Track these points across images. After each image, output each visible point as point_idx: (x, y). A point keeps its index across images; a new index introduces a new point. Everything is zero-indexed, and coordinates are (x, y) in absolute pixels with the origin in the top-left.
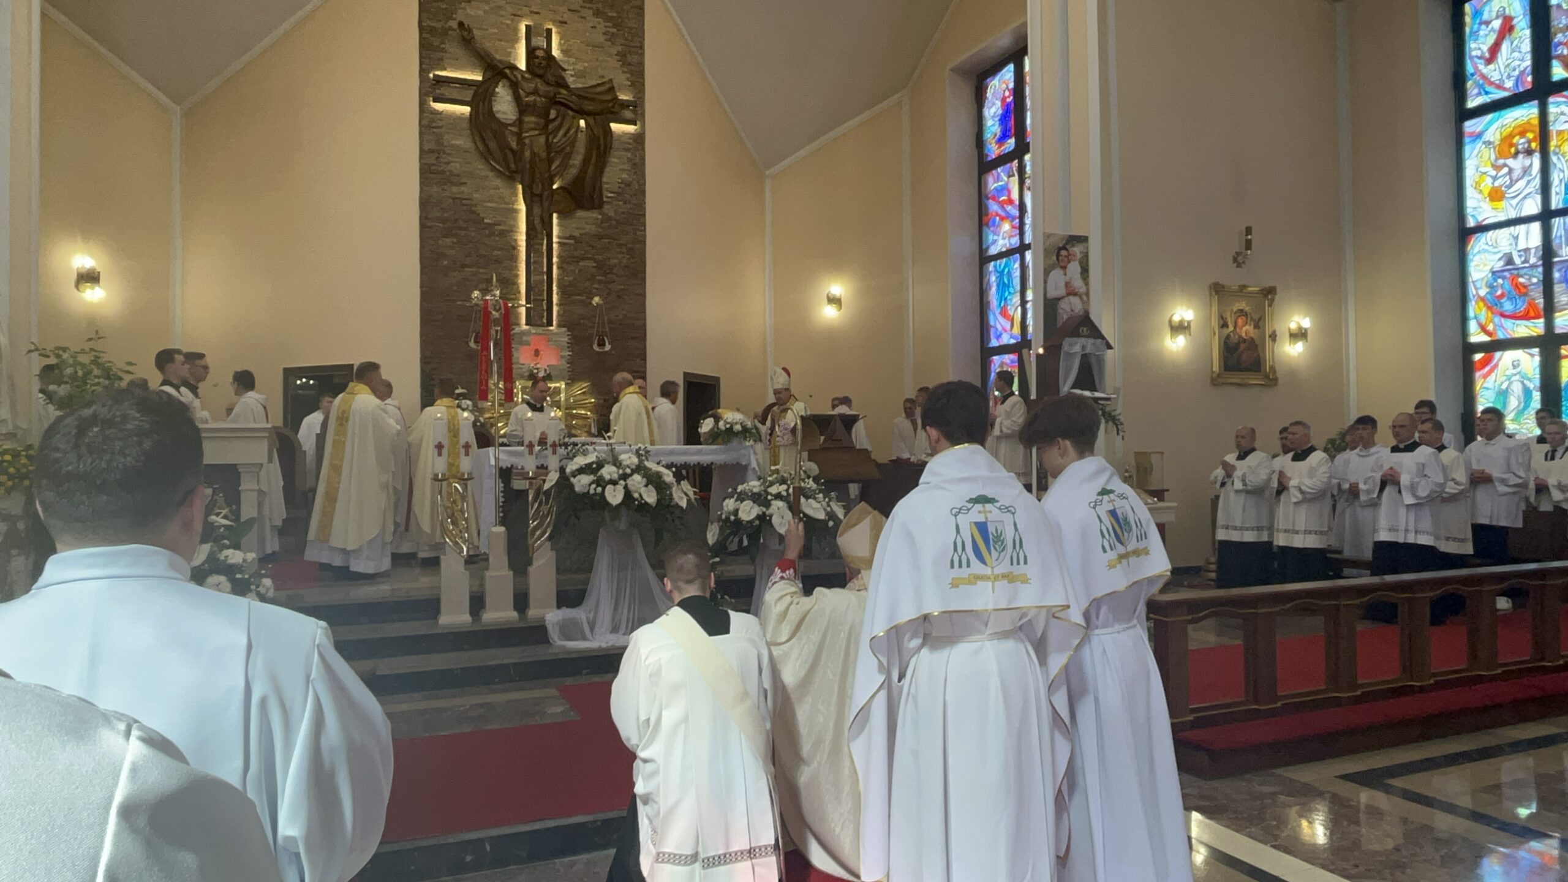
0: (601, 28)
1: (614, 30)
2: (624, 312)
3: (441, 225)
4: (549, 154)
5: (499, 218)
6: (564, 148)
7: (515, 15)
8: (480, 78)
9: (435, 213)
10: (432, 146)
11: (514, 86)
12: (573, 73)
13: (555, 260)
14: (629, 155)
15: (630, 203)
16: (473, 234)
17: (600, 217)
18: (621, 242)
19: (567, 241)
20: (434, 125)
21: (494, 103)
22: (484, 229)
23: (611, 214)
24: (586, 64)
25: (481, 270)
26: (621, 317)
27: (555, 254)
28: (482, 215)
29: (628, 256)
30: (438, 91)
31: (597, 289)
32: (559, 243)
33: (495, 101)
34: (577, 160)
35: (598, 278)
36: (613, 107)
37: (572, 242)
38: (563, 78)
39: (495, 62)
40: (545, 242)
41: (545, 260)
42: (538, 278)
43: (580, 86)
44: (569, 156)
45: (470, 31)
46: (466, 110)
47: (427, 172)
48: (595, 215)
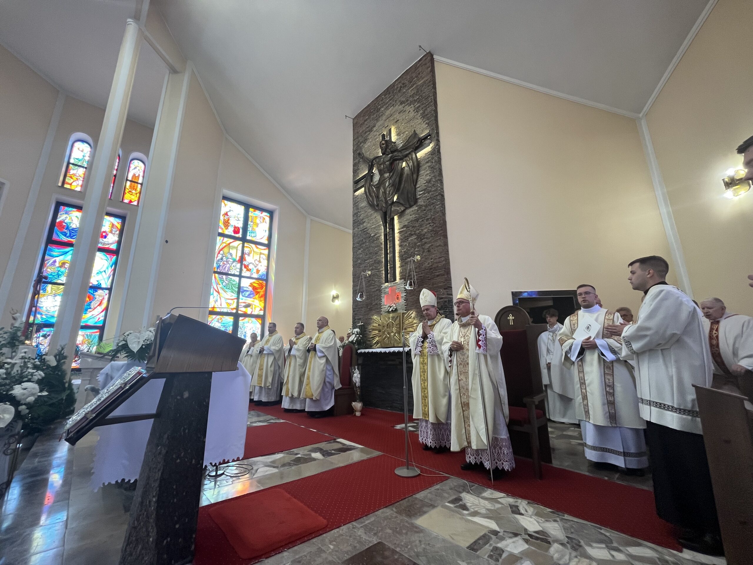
0: (412, 110)
1: (418, 105)
3: (358, 245)
5: (376, 231)
6: (395, 181)
9: (357, 240)
10: (356, 211)
11: (377, 165)
13: (397, 242)
14: (429, 164)
15: (431, 191)
16: (367, 244)
17: (416, 208)
18: (428, 217)
19: (402, 230)
20: (356, 202)
21: (372, 178)
22: (372, 239)
23: (422, 203)
24: (407, 133)
25: (371, 260)
27: (397, 239)
28: (370, 233)
31: (417, 251)
32: (398, 232)
35: (418, 244)
36: (417, 144)
37: (405, 229)
38: (394, 147)
39: (370, 160)
40: (391, 234)
41: (392, 244)
43: (402, 145)
45: (362, 154)
48: (414, 209)
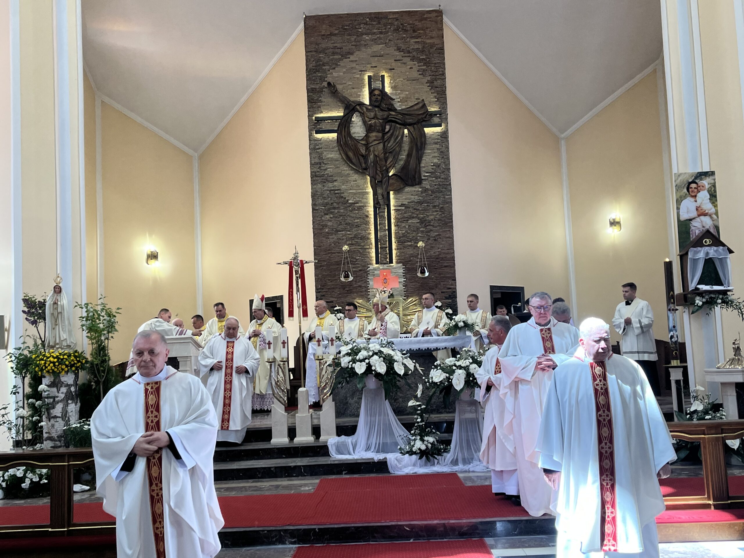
0: (415, 68)
1: (424, 67)
2: (440, 250)
3: (323, 208)
4: (385, 154)
5: (358, 199)
6: (394, 149)
7: (361, 71)
8: (342, 114)
9: (320, 201)
10: (317, 160)
11: (362, 114)
12: (399, 100)
13: (393, 221)
14: (438, 146)
15: (440, 178)
16: (342, 211)
17: (420, 190)
18: (435, 204)
19: (400, 208)
20: (317, 147)
21: (351, 128)
22: (349, 206)
23: (428, 187)
25: (348, 233)
26: (437, 253)
27: (393, 217)
28: (347, 198)
29: (440, 213)
30: (318, 126)
31: (420, 237)
32: (395, 210)
33: (352, 126)
34: (403, 156)
35: (421, 229)
36: (425, 117)
37: (403, 208)
38: (392, 105)
39: (350, 102)
40: (386, 210)
41: (386, 222)
42: (382, 234)
43: (404, 107)
44: (399, 153)
45: (334, 86)
46: (335, 135)
47: (314, 176)
